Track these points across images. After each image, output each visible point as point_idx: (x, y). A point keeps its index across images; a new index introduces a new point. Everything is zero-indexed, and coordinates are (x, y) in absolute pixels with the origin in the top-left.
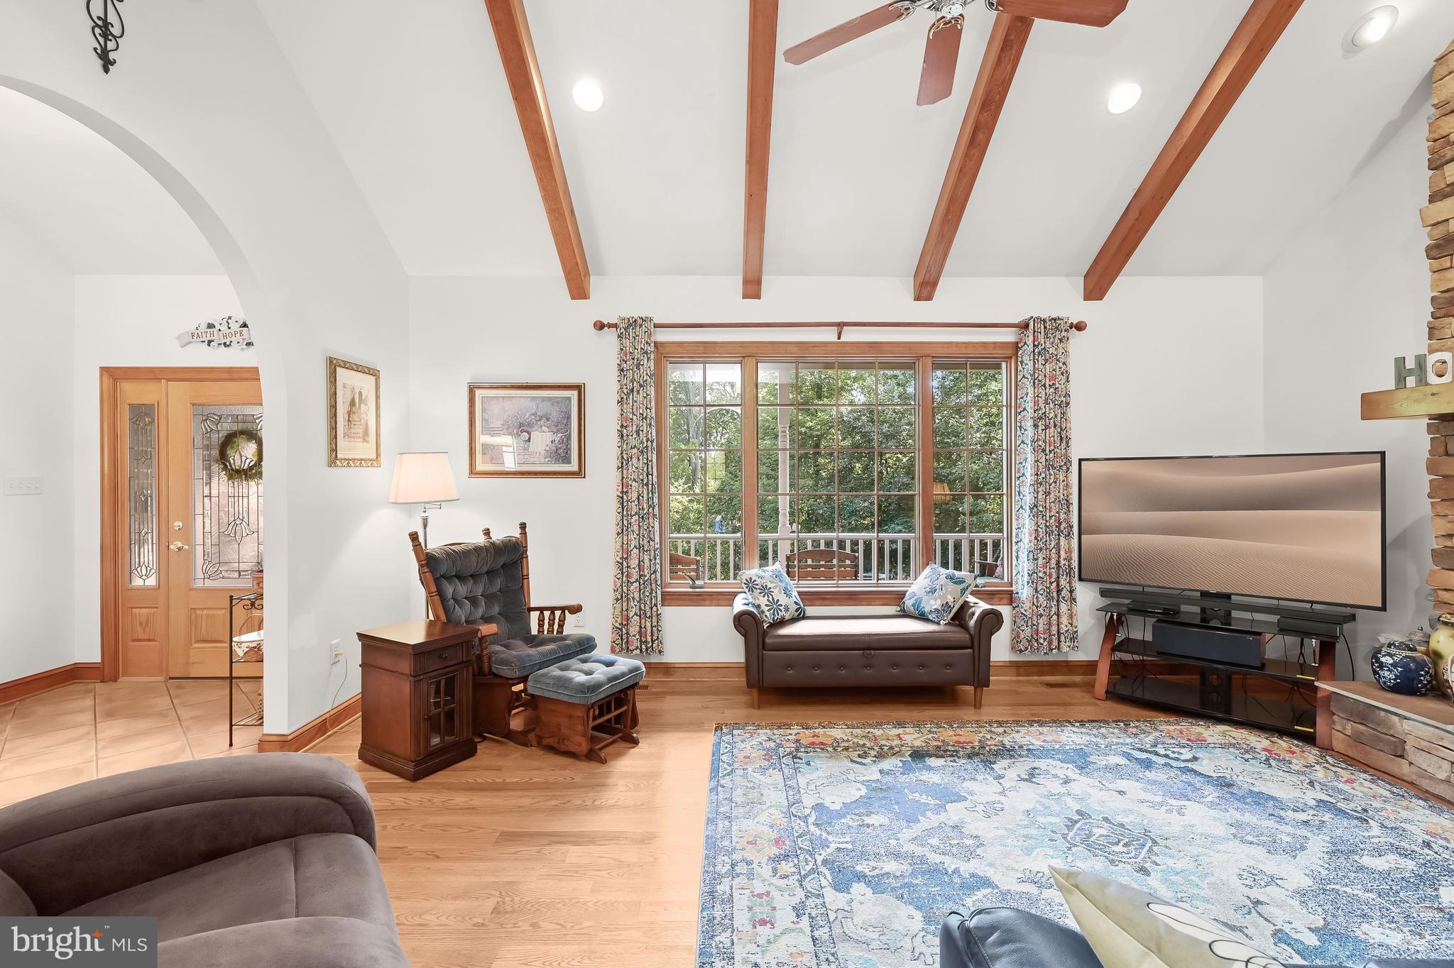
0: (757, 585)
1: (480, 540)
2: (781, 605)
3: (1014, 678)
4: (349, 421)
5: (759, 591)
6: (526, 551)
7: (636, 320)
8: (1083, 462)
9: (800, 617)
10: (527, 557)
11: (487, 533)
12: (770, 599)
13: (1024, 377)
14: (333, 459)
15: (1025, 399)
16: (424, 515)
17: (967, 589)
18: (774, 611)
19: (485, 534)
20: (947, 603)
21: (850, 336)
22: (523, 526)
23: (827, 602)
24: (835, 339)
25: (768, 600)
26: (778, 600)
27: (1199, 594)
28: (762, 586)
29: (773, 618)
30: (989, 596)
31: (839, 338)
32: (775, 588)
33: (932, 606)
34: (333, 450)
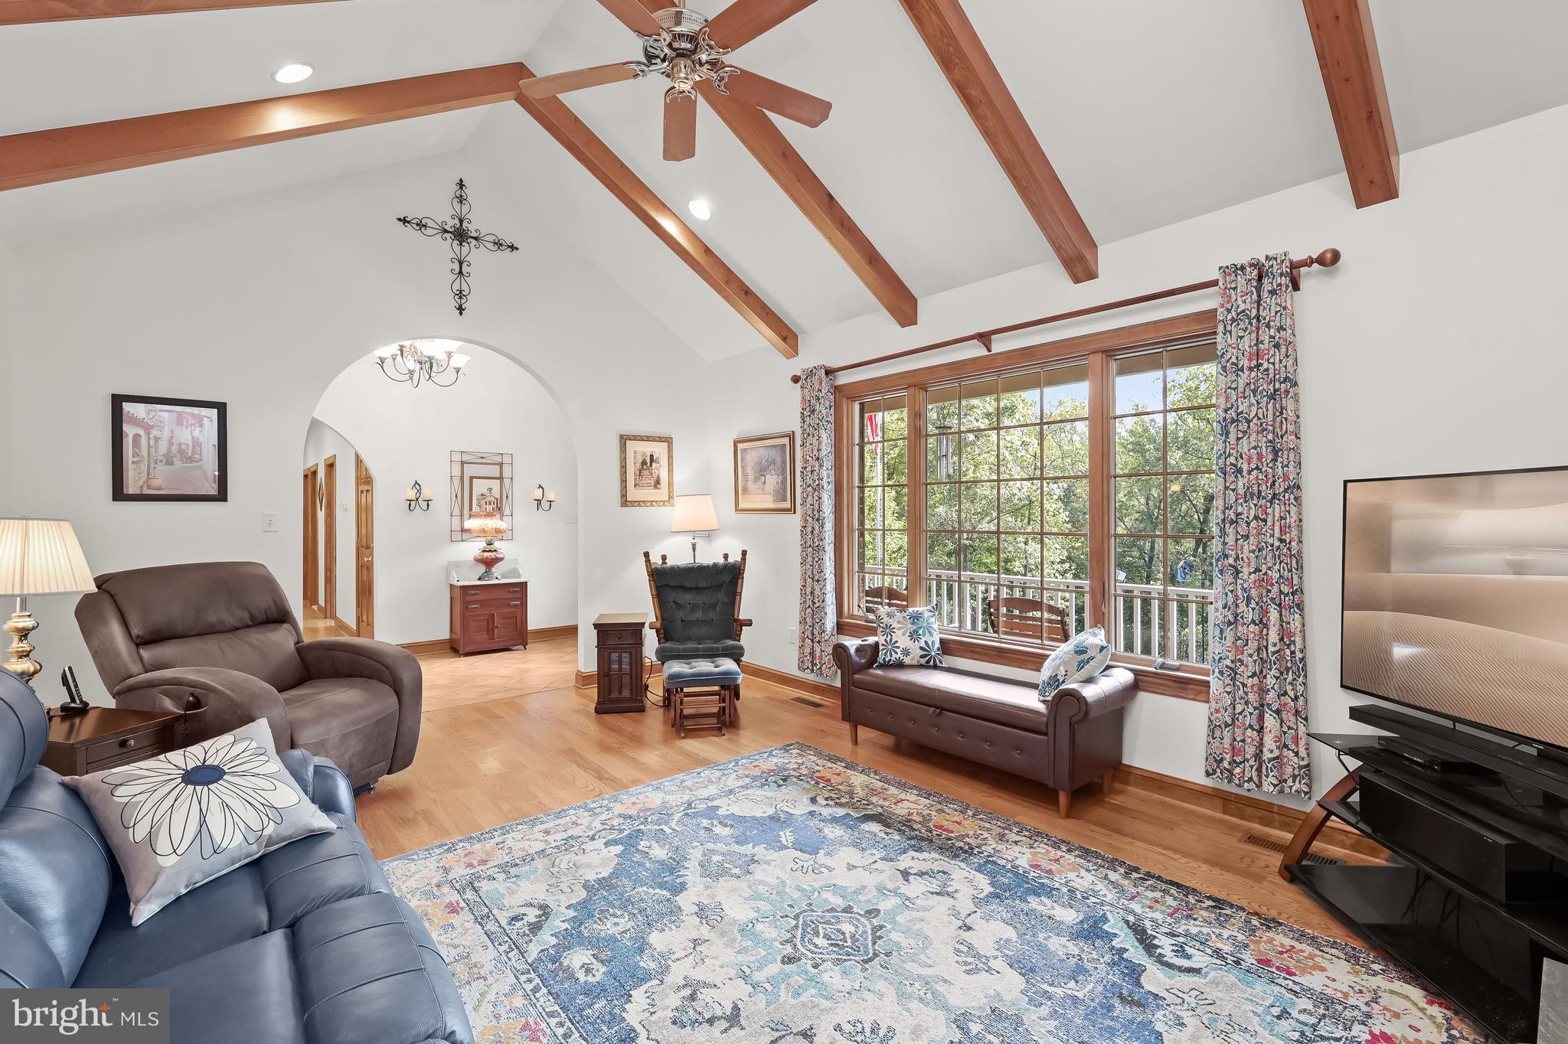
0: (882, 623)
1: (721, 561)
2: (899, 647)
3: (1219, 815)
4: (640, 475)
5: (882, 629)
6: (743, 573)
7: (812, 371)
8: (1348, 484)
9: (929, 664)
10: (743, 578)
11: (726, 556)
12: (888, 639)
14: (625, 502)
16: (694, 541)
17: (1088, 662)
18: (887, 651)
19: (724, 557)
20: (1056, 675)
21: (1000, 345)
22: (744, 553)
23: (977, 656)
24: (984, 352)
25: (886, 640)
26: (896, 642)
28: (886, 625)
29: (884, 659)
30: (1176, 685)
31: (989, 351)
32: (899, 629)
34: (624, 495)
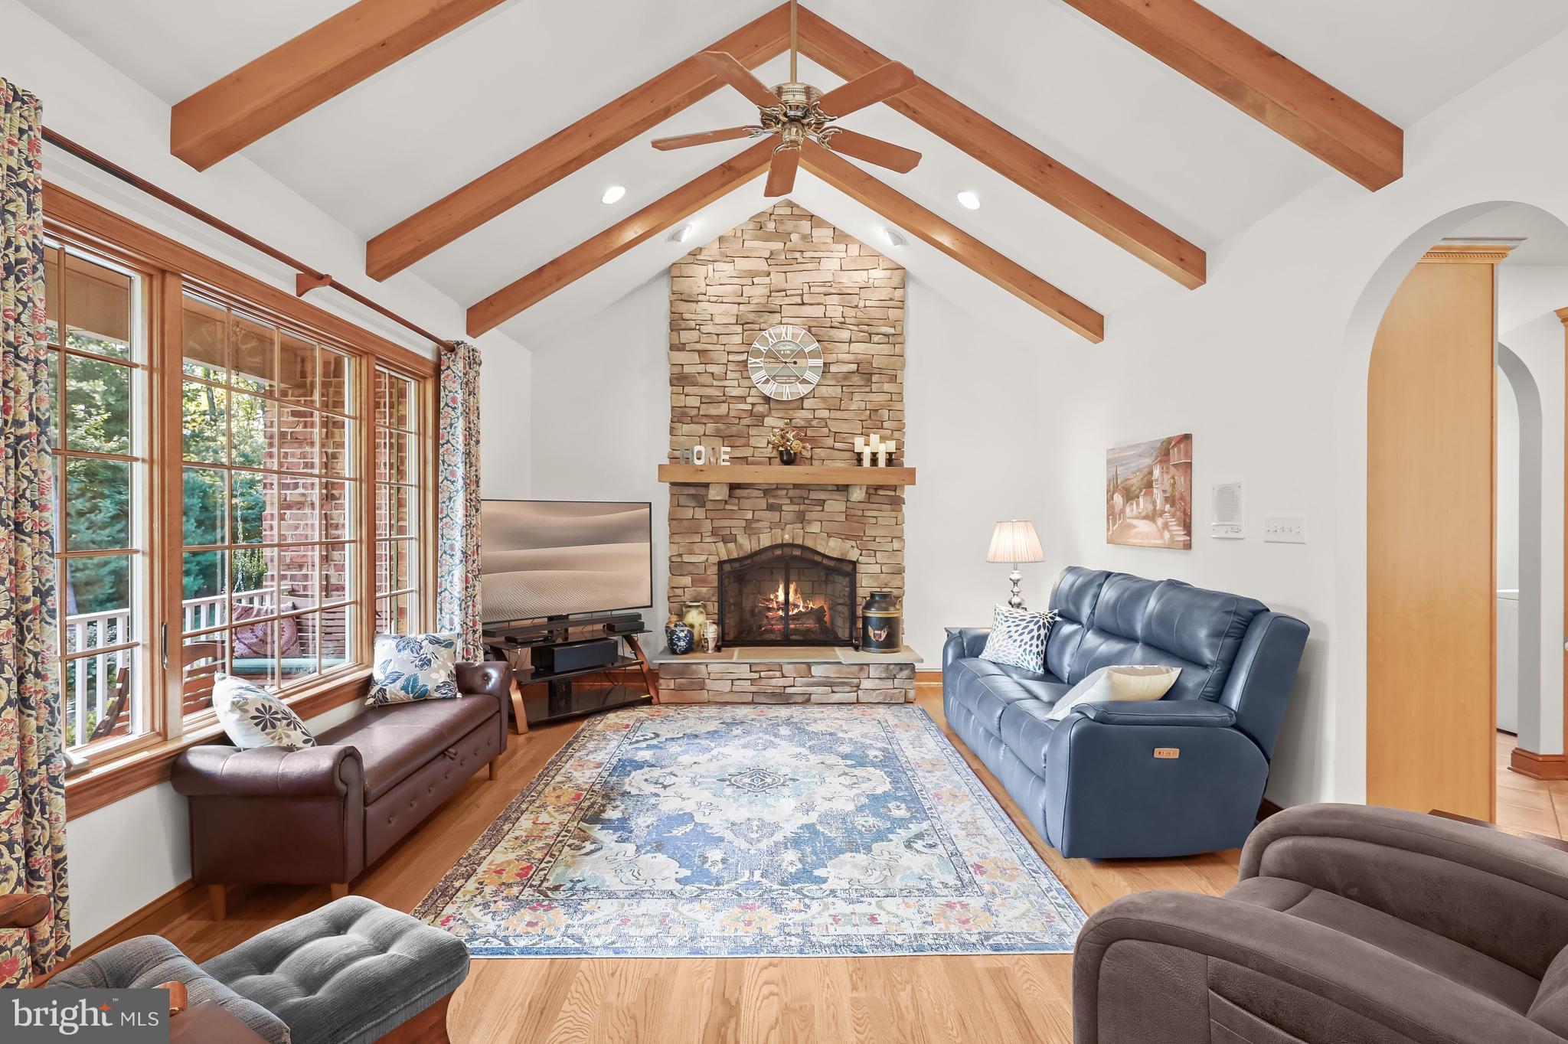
13: (447, 405)
15: (448, 430)
27: (546, 619)
33: (437, 680)
